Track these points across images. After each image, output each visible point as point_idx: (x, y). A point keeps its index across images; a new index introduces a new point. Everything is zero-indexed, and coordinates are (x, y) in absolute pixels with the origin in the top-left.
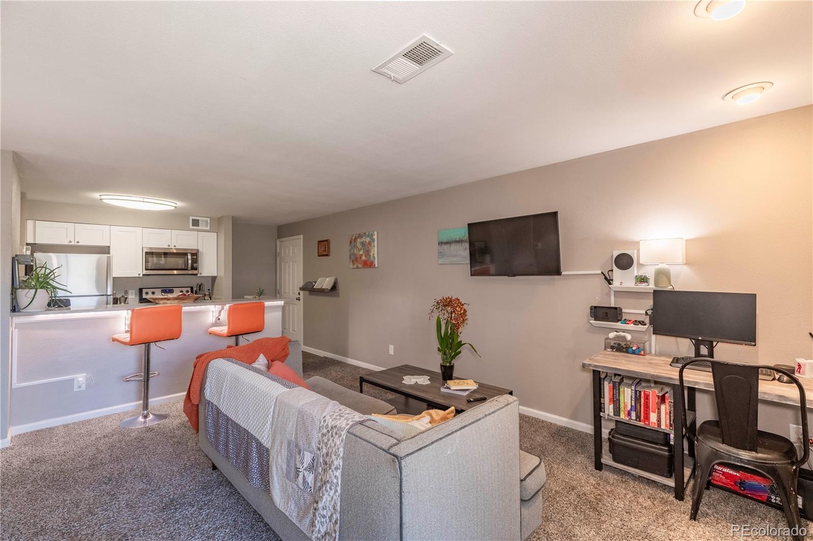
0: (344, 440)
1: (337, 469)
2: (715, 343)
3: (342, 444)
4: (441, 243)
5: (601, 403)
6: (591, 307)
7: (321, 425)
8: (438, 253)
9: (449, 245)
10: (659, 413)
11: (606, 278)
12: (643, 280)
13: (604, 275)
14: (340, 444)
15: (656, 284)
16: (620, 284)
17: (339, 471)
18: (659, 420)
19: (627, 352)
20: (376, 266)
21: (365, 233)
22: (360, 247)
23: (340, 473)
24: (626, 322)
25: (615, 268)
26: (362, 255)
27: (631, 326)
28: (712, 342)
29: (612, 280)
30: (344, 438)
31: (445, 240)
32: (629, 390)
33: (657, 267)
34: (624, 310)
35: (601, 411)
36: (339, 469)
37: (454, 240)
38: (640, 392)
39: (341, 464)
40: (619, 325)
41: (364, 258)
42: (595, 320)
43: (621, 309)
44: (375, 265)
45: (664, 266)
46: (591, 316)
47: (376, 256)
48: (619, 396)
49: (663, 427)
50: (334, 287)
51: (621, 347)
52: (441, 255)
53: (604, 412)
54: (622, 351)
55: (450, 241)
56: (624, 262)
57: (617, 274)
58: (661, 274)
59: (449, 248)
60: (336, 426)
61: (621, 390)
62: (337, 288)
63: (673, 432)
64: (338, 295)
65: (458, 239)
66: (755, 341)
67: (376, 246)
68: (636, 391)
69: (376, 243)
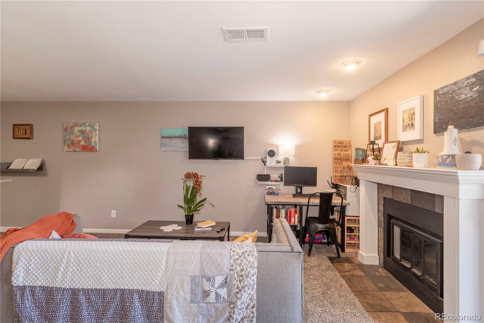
0: (257, 257)
1: (253, 276)
2: (303, 187)
3: (256, 260)
4: (163, 137)
5: (272, 219)
6: (257, 175)
7: (231, 255)
8: (161, 144)
9: (170, 139)
10: (295, 218)
11: (263, 161)
12: (278, 162)
13: (262, 160)
14: (255, 260)
15: (284, 163)
16: (270, 164)
17: (255, 276)
18: (295, 221)
19: (274, 195)
20: (98, 150)
21: (86, 123)
22: (78, 134)
23: (256, 278)
24: (272, 181)
25: (268, 157)
26: (81, 141)
27: (274, 183)
28: (301, 187)
29: (266, 162)
30: (257, 255)
31: (167, 136)
32: (284, 210)
33: (284, 156)
34: (271, 176)
35: (272, 222)
36: (255, 275)
37: (174, 136)
38: (288, 210)
39: (256, 271)
40: (269, 183)
41: (83, 143)
42: (259, 181)
43: (270, 175)
44: (96, 150)
45: (286, 156)
46: (257, 179)
47: (98, 143)
48: (279, 214)
49: (296, 223)
50: (41, 168)
51: (271, 193)
52: (162, 145)
53: (273, 223)
54: (271, 195)
55: (171, 136)
56: (272, 154)
57: (269, 159)
58: (286, 160)
59: (170, 140)
60: (246, 252)
61: (281, 211)
62: (44, 168)
63: (299, 224)
64: (46, 175)
65: (177, 136)
66: (316, 185)
67: (98, 134)
68: (286, 210)
69: (97, 132)
